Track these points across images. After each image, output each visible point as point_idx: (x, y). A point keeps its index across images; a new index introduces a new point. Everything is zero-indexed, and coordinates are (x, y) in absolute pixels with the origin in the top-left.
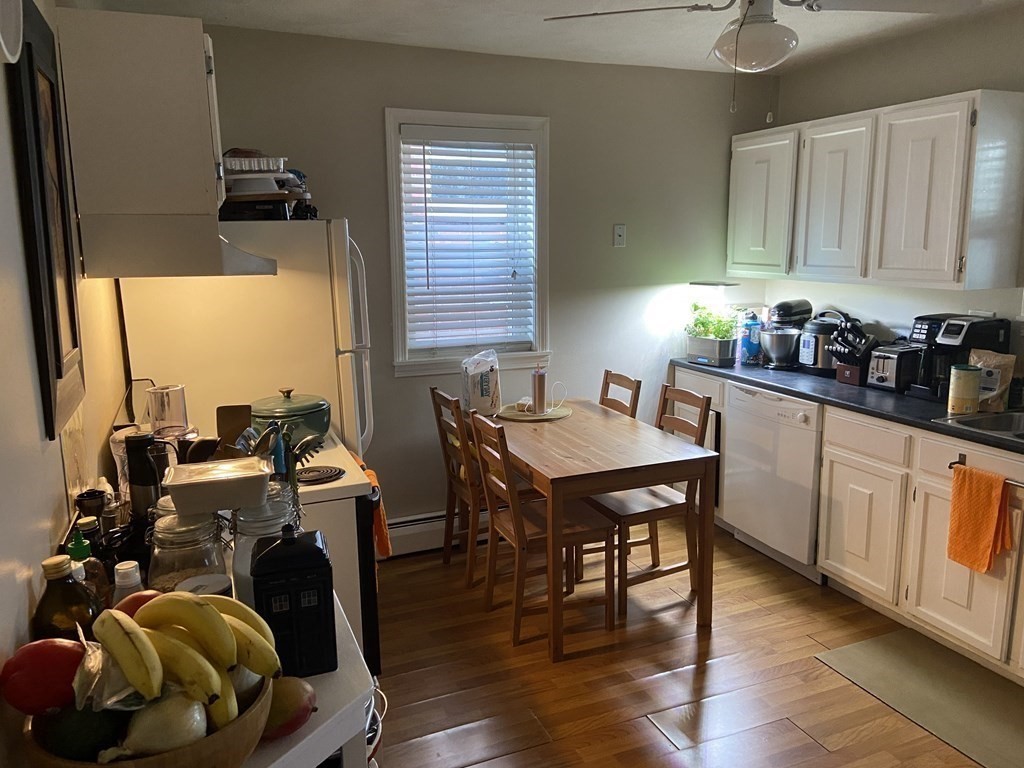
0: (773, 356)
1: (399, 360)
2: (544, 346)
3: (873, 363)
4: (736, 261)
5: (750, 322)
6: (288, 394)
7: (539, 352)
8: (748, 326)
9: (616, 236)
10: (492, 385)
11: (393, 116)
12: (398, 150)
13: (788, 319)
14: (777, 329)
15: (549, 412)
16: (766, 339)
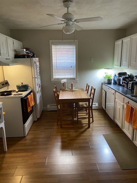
0: (117, 82)
1: (52, 80)
2: (77, 79)
3: (129, 84)
4: (115, 64)
5: (114, 76)
6: (22, 83)
7: (76, 80)
8: (114, 77)
9: (91, 60)
10: (65, 85)
11: (51, 41)
12: (52, 47)
13: (120, 76)
14: (119, 77)
15: (74, 89)
16: (116, 79)
